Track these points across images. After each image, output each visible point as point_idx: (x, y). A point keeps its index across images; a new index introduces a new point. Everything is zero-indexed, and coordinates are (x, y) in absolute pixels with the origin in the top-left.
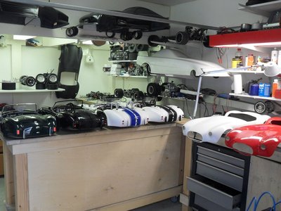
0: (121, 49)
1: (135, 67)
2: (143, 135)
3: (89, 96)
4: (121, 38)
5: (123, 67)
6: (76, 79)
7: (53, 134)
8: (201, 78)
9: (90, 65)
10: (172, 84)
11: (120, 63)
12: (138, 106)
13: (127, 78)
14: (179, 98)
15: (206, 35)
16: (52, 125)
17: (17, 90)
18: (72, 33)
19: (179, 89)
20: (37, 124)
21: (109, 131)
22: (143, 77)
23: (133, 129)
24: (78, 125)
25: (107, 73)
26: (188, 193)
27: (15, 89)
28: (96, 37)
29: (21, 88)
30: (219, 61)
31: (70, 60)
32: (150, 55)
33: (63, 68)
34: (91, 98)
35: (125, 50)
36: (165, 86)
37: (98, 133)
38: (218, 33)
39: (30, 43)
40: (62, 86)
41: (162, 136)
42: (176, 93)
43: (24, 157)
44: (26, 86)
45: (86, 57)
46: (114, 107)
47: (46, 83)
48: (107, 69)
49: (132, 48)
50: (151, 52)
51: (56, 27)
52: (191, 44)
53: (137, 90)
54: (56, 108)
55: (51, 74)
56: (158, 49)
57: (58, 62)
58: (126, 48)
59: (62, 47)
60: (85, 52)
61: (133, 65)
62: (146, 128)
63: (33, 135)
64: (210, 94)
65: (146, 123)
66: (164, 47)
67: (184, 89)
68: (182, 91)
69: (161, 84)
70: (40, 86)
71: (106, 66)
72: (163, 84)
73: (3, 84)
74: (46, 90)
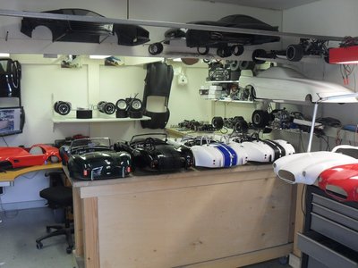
0: (222, 66)
1: (239, 89)
2: (241, 177)
3: (181, 125)
4: (218, 54)
5: (224, 89)
6: (166, 104)
7: (127, 175)
8: (316, 106)
9: (183, 87)
10: (284, 112)
11: (220, 84)
12: (237, 141)
13: (228, 103)
14: (292, 130)
15: (328, 47)
16: (125, 165)
17: (94, 119)
18: (156, 51)
19: (292, 119)
20: (109, 163)
21: (197, 173)
22: (249, 101)
23: (228, 171)
24: (157, 165)
25: (205, 96)
26: (300, 255)
27: (91, 117)
28: (187, 54)
29: (99, 116)
30: (344, 81)
31: (158, 82)
32: (255, 75)
33: (149, 91)
34: (184, 128)
35: (226, 68)
36: (275, 114)
37: (183, 174)
38: (342, 46)
39: (109, 62)
40: (148, 114)
41: (266, 179)
42: (288, 123)
43: (94, 201)
44: (104, 114)
45: (177, 76)
46: (204, 142)
47: (128, 110)
48: (205, 92)
49: (234, 66)
50: (257, 70)
51: (137, 44)
52: (307, 60)
53: (241, 118)
54: (134, 143)
55: (135, 99)
56: (267, 65)
57: (144, 84)
58: (227, 66)
59: (148, 66)
60: (177, 71)
61: (237, 86)
62: (244, 169)
63: (104, 176)
64: (333, 125)
65: (244, 162)
66: (275, 64)
67: (299, 118)
68: (296, 121)
69: (270, 111)
70: (121, 113)
71: (203, 88)
72: (273, 111)
73: (77, 112)
74: (129, 119)
